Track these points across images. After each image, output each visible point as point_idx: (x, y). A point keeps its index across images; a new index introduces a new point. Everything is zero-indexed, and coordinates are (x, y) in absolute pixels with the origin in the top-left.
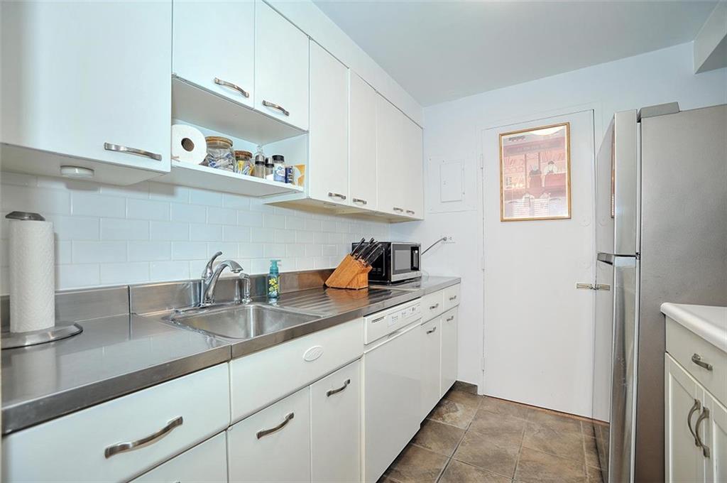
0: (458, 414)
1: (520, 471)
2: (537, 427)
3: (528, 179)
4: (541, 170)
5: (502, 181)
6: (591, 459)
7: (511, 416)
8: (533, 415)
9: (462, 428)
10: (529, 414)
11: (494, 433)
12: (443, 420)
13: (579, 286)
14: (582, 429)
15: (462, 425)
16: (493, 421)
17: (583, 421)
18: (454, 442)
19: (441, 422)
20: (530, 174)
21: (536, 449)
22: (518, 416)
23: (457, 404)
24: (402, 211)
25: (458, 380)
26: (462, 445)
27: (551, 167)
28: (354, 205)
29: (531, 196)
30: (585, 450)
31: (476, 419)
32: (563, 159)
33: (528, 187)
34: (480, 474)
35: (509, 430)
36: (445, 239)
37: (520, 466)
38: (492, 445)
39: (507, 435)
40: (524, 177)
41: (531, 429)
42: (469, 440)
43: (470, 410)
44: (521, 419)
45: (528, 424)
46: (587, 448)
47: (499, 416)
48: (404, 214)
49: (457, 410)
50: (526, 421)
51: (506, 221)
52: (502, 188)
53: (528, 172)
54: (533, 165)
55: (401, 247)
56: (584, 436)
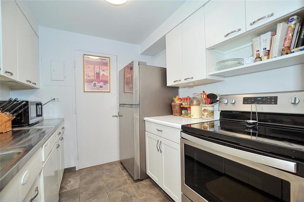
0: (72, 182)
1: (108, 189)
2: (105, 171)
3: (95, 75)
4: (100, 73)
5: (84, 74)
6: (124, 172)
7: (94, 172)
8: (101, 168)
9: (77, 187)
10: (100, 168)
11: (91, 182)
12: (66, 189)
13: (113, 116)
14: (118, 165)
15: (77, 186)
16: (88, 178)
17: (117, 163)
18: (77, 195)
19: (65, 191)
20: (96, 74)
21: (109, 178)
22: (97, 171)
23: (69, 179)
24: (31, 82)
25: (65, 168)
26: (81, 194)
27: (103, 72)
28: (6, 75)
29: (96, 83)
30: (122, 171)
31: (81, 181)
32: (108, 70)
33: (95, 79)
34: (95, 199)
35: (96, 177)
36: (54, 99)
37: (107, 187)
38: (94, 186)
39: (97, 179)
40: (93, 74)
41: (103, 173)
42: (83, 190)
43: (76, 178)
44: (98, 172)
45: (102, 172)
46: (122, 170)
47: (90, 175)
48: (31, 84)
49: (70, 181)
50: (100, 171)
51: (86, 92)
52: (84, 77)
53: (95, 73)
54: (97, 70)
55: (32, 103)
56: (119, 167)
